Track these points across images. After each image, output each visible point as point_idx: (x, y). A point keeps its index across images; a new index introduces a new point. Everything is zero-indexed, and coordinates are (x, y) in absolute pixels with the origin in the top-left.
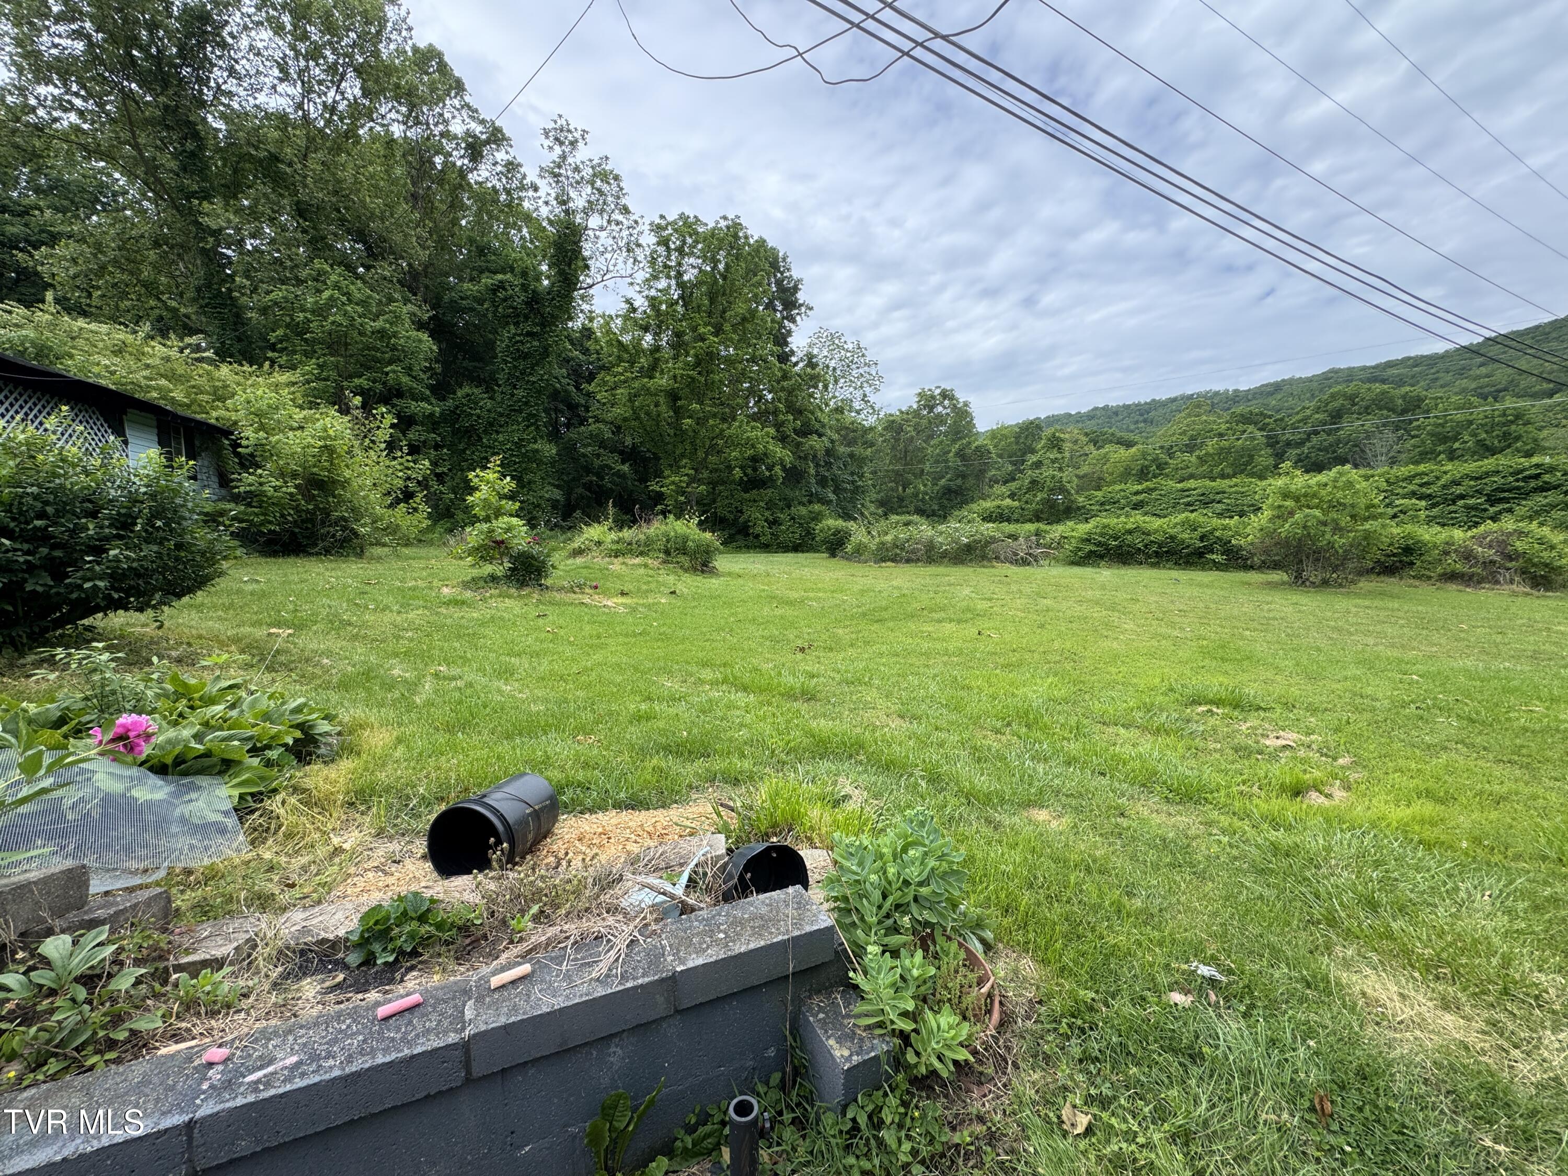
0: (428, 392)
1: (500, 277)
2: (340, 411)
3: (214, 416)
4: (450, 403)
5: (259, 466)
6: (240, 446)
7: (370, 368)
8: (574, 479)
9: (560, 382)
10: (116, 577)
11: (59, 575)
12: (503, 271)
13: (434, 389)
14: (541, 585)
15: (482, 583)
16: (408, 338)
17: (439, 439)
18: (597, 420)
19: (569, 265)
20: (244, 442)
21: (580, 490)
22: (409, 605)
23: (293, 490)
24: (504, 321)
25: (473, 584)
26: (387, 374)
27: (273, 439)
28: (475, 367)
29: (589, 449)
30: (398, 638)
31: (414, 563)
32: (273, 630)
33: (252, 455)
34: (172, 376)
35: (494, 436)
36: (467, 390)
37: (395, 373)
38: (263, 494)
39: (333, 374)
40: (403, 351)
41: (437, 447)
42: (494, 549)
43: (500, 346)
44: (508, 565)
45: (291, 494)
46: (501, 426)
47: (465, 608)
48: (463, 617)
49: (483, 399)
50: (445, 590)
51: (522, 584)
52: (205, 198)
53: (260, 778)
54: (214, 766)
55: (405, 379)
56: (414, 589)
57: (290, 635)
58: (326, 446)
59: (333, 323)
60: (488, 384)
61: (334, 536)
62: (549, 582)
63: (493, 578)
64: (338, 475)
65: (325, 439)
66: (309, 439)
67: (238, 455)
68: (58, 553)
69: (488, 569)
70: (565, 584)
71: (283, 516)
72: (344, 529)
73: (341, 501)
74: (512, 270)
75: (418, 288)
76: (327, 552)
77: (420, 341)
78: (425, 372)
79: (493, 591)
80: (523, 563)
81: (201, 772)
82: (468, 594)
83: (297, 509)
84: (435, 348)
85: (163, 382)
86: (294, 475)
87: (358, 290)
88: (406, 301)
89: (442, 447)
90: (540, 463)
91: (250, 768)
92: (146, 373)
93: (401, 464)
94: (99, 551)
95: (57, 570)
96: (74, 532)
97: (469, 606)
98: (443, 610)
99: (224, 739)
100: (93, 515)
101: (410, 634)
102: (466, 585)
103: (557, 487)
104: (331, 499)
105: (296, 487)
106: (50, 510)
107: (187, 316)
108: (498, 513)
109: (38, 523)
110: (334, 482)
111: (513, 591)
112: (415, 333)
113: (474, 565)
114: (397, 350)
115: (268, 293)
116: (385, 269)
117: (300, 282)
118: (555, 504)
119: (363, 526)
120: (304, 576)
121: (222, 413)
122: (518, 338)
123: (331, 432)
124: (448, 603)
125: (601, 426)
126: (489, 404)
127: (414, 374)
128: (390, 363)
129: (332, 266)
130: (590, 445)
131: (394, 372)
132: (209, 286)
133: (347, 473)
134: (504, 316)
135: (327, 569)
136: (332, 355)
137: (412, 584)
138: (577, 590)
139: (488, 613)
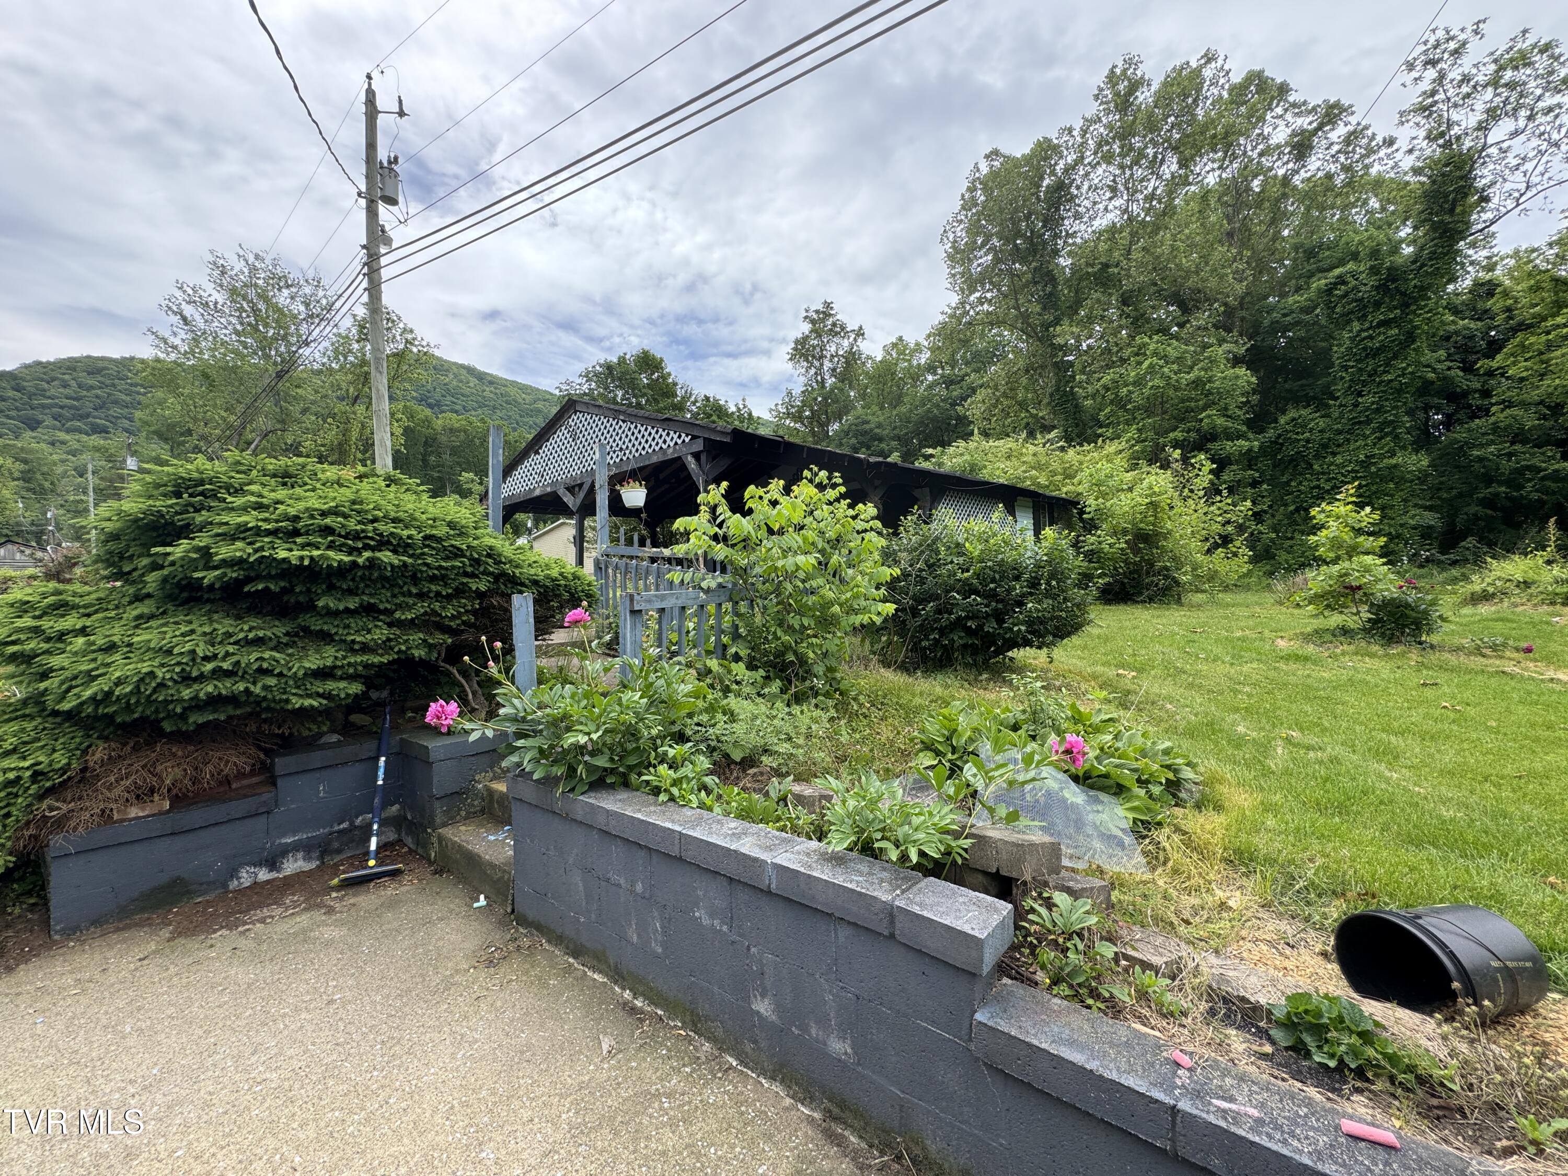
0: (1244, 428)
1: (1337, 272)
2: (1161, 467)
3: (1066, 490)
4: (1271, 433)
5: (1097, 528)
6: (1085, 513)
7: (1183, 419)
8: (1461, 495)
9: (1434, 370)
10: (1030, 623)
11: (1000, 621)
12: (1342, 262)
13: (1250, 423)
14: (1420, 643)
15: (1328, 637)
16: (1225, 378)
17: (1257, 475)
18: (1508, 404)
19: (1452, 211)
20: (1088, 510)
21: (1473, 509)
22: (1242, 657)
23: (1124, 546)
24: (1345, 321)
25: (1318, 636)
26: (1201, 420)
27: (1108, 504)
28: (1302, 385)
29: (1492, 449)
30: (1236, 692)
31: (1237, 611)
32: (1121, 671)
33: (1092, 519)
34: (1039, 467)
35: (1329, 459)
36: (1292, 414)
37: (1212, 418)
38: (1100, 551)
39: (1151, 434)
40: (1219, 393)
41: (1254, 484)
42: (1345, 596)
43: (1337, 352)
44: (1366, 615)
45: (1122, 549)
46: (1339, 446)
47: (1309, 665)
48: (1309, 676)
49: (1313, 420)
50: (1281, 643)
51: (1390, 639)
52: (1057, 324)
53: (1147, 809)
54: (1110, 787)
55: (1220, 421)
56: (1243, 639)
57: (1134, 677)
58: (1151, 503)
59: (1152, 387)
60: (1320, 401)
61: (1157, 585)
62: (1434, 639)
63: (1345, 632)
64: (1161, 528)
65: (1151, 496)
66: (1138, 499)
67: (1081, 520)
68: (1000, 606)
69: (1335, 620)
70: (1465, 642)
71: (1115, 569)
72: (1166, 577)
73: (1164, 550)
74: (1355, 256)
75: (1233, 324)
76: (1151, 600)
77: (1237, 377)
78: (1240, 408)
79: (1345, 647)
80: (1391, 614)
81: (1102, 789)
82: (1311, 649)
83: (1126, 562)
84: (1254, 379)
85: (1034, 472)
86: (1125, 532)
87: (1173, 349)
88: (1221, 342)
89: (1260, 483)
90: (1400, 481)
91: (1138, 797)
92: (1024, 468)
93: (1219, 509)
94: (1021, 604)
95: (999, 617)
96: (1009, 591)
97: (1315, 663)
98: (1282, 665)
99: (1117, 766)
100: (1017, 578)
101: (1247, 689)
102: (1307, 638)
103: (1430, 508)
104: (1155, 551)
105: (1126, 542)
106: (997, 576)
107: (1043, 418)
108: (1353, 551)
109: (992, 586)
110: (1157, 534)
111: (1375, 648)
112: (1232, 371)
113: (1316, 616)
114: (1212, 394)
115: (1099, 380)
116: (1201, 318)
117: (1123, 361)
118: (1426, 533)
119: (1185, 574)
120: (1135, 622)
121: (1071, 488)
122: (1364, 334)
123: (1156, 489)
124: (1287, 658)
125: (1514, 411)
126: (1322, 423)
127: (1230, 413)
128: (1204, 409)
129: (1150, 337)
130: (1492, 442)
131: (1209, 416)
132: (1058, 390)
133: (1169, 525)
134: (1342, 315)
135: (1153, 616)
136: (1149, 417)
137: (1239, 634)
138: (1488, 652)
139: (1345, 675)
